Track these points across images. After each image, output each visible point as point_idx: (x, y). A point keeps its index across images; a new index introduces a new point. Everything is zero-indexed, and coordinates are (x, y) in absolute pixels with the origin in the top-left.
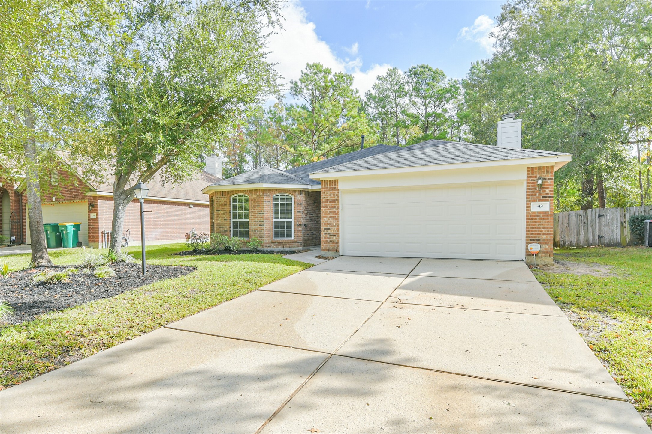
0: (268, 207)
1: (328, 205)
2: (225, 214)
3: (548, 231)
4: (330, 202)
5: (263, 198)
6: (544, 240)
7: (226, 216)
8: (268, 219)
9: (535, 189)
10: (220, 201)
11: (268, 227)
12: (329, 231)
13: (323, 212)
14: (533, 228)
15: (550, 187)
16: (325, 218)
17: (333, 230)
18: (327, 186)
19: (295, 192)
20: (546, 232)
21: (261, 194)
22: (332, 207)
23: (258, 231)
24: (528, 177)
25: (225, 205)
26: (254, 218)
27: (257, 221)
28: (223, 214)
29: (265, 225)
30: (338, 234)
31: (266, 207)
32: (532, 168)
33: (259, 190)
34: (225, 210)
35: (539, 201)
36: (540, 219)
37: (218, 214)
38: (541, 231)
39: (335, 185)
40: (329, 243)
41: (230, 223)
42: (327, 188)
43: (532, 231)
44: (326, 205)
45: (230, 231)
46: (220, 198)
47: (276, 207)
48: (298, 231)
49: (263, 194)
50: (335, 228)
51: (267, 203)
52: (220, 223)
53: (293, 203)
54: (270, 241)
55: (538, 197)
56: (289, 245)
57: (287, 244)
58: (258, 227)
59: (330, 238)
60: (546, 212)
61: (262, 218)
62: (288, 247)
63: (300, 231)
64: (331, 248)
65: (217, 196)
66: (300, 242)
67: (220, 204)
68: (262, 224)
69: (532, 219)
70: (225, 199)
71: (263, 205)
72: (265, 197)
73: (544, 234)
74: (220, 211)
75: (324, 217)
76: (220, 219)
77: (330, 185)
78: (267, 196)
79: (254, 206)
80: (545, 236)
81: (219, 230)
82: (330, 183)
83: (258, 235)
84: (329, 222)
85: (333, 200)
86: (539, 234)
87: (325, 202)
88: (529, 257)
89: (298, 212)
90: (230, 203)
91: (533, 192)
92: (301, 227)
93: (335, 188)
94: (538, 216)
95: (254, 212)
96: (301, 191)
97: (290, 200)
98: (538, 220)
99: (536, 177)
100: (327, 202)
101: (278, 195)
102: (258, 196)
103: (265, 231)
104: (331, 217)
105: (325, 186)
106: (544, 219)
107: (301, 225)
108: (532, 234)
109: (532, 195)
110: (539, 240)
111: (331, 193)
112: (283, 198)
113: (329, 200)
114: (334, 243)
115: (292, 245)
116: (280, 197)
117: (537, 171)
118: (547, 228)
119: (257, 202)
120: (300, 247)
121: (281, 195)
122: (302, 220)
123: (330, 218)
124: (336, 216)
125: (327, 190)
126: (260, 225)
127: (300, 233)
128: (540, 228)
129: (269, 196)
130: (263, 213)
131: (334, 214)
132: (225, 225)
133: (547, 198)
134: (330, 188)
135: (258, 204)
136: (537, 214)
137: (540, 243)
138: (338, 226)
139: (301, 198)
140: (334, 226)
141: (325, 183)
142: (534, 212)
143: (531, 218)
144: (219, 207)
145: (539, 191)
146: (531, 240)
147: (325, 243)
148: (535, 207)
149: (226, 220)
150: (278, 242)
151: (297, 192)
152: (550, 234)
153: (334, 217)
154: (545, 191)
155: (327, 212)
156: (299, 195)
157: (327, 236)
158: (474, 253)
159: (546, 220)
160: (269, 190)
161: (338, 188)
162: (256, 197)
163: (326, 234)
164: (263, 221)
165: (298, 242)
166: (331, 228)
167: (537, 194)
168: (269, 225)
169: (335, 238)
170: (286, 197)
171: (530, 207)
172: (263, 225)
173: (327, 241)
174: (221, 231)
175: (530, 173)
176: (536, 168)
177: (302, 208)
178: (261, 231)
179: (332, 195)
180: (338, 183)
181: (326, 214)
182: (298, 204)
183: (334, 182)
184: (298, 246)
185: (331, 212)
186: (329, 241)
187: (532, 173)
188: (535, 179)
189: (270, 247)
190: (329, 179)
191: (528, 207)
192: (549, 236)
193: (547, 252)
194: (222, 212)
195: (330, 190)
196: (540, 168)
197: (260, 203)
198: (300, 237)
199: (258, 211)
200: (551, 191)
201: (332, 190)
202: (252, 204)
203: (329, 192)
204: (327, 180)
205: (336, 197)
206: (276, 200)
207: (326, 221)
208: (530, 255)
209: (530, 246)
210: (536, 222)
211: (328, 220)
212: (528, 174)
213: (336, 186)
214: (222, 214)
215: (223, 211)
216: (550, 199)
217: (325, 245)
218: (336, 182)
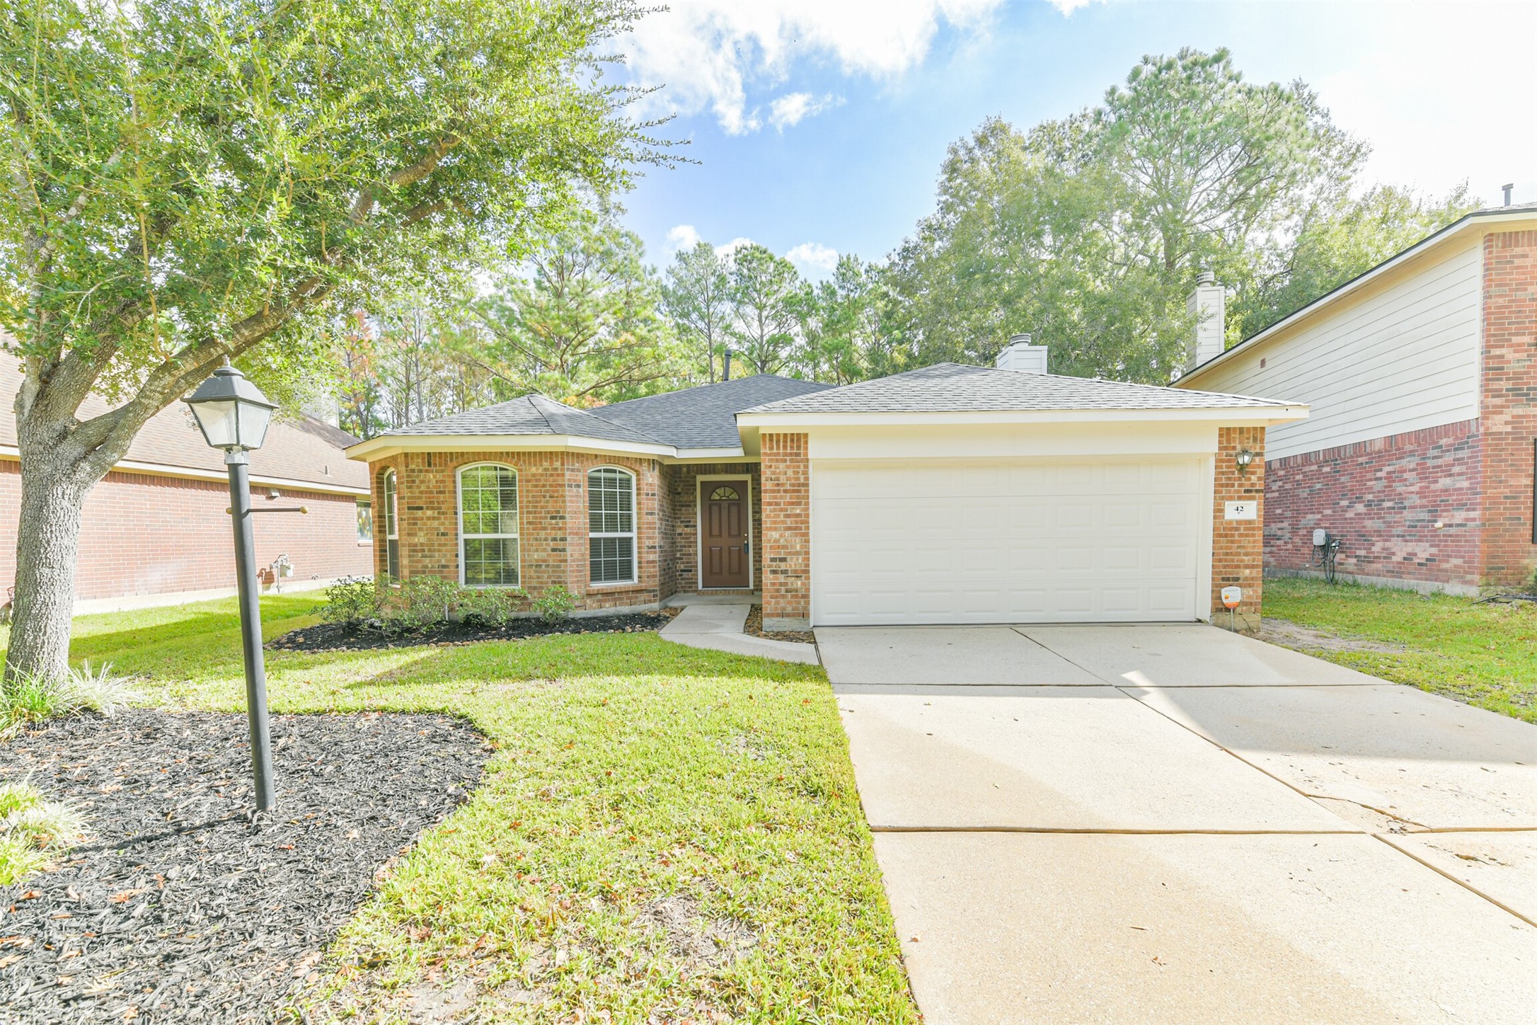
0: (577, 502)
1: (781, 497)
2: (438, 519)
3: (1254, 560)
4: (786, 491)
5: (563, 475)
6: (1246, 579)
7: (443, 524)
8: (577, 534)
9: (1233, 473)
10: (422, 482)
11: (577, 555)
12: (783, 566)
13: (768, 516)
14: (1227, 554)
15: (1258, 470)
16: (774, 533)
17: (794, 563)
18: (778, 447)
19: (641, 464)
20: (1251, 563)
21: (558, 464)
22: (793, 504)
23: (547, 566)
24: (1220, 449)
25: (440, 492)
26: (535, 529)
27: (546, 539)
28: (434, 518)
29: (569, 549)
30: (808, 572)
31: (571, 501)
32: (1228, 429)
33: (551, 455)
34: (439, 508)
35: (1240, 498)
36: (1241, 535)
37: (414, 519)
38: (1242, 561)
39: (799, 447)
40: (783, 597)
41: (457, 545)
42: (778, 454)
43: (1226, 560)
44: (775, 497)
45: (457, 566)
46: (420, 471)
47: (594, 501)
48: (648, 562)
49: (563, 464)
50: (800, 558)
51: (575, 489)
52: (422, 544)
53: (634, 491)
54: (583, 592)
55: (1238, 491)
56: (628, 598)
57: (624, 596)
58: (548, 555)
59: (786, 584)
60: (1250, 522)
61: (560, 529)
62: (626, 604)
63: (653, 562)
64: (789, 609)
65: (413, 467)
66: (654, 591)
67: (423, 488)
68: (560, 545)
69: (1226, 536)
70: (440, 477)
71: (563, 496)
72: (568, 474)
73: (1247, 567)
74: (421, 508)
75: (770, 529)
76: (422, 533)
77: (785, 447)
78: (573, 470)
79: (533, 496)
80: (1247, 572)
81: (420, 565)
82: (785, 441)
83: (549, 577)
84: (782, 542)
85: (793, 485)
86: (1237, 567)
87: (773, 491)
88: (1219, 614)
89: (647, 514)
90: (455, 487)
91: (1229, 479)
92: (655, 553)
93: (798, 454)
94: (1237, 529)
95: (535, 512)
96: (653, 462)
97: (626, 483)
98: (1237, 538)
99: (1234, 448)
100: (779, 491)
101: (600, 471)
102: (546, 470)
103: (571, 566)
104: (789, 529)
105: (771, 448)
106: (1247, 535)
107: (654, 547)
108: (1225, 567)
109: (1227, 485)
110: (1237, 579)
111: (788, 467)
112: (610, 479)
113: (783, 485)
114: (796, 596)
115: (636, 597)
116: (603, 475)
117: (1237, 436)
118: (1252, 554)
119: (544, 486)
120: (654, 601)
121: (606, 471)
122: (657, 535)
123: (787, 533)
124: (801, 527)
125: (777, 461)
126: (553, 550)
127: (654, 567)
128: (1239, 554)
129: (579, 470)
130: (562, 518)
131: (797, 522)
132: (439, 551)
133: (1254, 494)
134: (785, 455)
135: (547, 491)
136: (1235, 525)
137: (1240, 586)
138: (807, 553)
139: (652, 479)
140: (797, 553)
141: (771, 440)
142: (1230, 522)
143: (1224, 533)
144: (419, 498)
145: (1240, 479)
146: (1223, 579)
147: (772, 597)
148: (1231, 512)
149: (443, 534)
150: (603, 594)
151: (646, 464)
152: (1257, 566)
153: (796, 528)
154: (1249, 479)
155: (779, 516)
156: (649, 471)
157: (777, 579)
158: (1107, 610)
159: (1251, 539)
160: (578, 454)
161: (806, 454)
162: (540, 471)
163: (774, 572)
164: (563, 539)
165: (650, 591)
166: (789, 557)
167: (1236, 483)
168: (580, 550)
169: (799, 583)
170: (618, 476)
171: (1222, 511)
172: (564, 550)
173: (778, 590)
174: (426, 567)
175: (1224, 439)
176: (1235, 429)
177: (655, 504)
178: (558, 566)
179: (790, 473)
180: (806, 442)
181: (775, 522)
182: (647, 494)
183: (798, 440)
184: (650, 601)
185: (787, 516)
186: (783, 592)
187: (1228, 441)
188: (1233, 452)
189: (584, 606)
190: (782, 432)
191: (1219, 511)
192: (1255, 570)
193: (1251, 604)
194: (429, 513)
195: (785, 461)
196: (1241, 430)
197: (555, 491)
198: (654, 576)
199: (548, 512)
200: (1259, 479)
201: (792, 461)
202: (527, 491)
203: (782, 466)
204: (778, 435)
205: (802, 477)
206: (594, 481)
207: (776, 541)
208: (1221, 610)
209: (1225, 592)
210: (1232, 542)
211: (781, 536)
212: (1220, 442)
213: (802, 451)
214: (429, 518)
215: (433, 508)
216: (1257, 495)
217: (773, 600)
218: (802, 440)
